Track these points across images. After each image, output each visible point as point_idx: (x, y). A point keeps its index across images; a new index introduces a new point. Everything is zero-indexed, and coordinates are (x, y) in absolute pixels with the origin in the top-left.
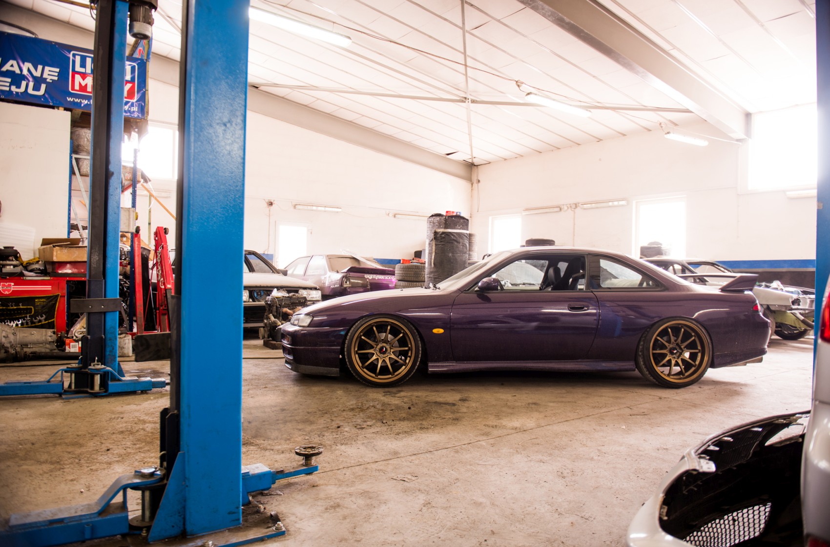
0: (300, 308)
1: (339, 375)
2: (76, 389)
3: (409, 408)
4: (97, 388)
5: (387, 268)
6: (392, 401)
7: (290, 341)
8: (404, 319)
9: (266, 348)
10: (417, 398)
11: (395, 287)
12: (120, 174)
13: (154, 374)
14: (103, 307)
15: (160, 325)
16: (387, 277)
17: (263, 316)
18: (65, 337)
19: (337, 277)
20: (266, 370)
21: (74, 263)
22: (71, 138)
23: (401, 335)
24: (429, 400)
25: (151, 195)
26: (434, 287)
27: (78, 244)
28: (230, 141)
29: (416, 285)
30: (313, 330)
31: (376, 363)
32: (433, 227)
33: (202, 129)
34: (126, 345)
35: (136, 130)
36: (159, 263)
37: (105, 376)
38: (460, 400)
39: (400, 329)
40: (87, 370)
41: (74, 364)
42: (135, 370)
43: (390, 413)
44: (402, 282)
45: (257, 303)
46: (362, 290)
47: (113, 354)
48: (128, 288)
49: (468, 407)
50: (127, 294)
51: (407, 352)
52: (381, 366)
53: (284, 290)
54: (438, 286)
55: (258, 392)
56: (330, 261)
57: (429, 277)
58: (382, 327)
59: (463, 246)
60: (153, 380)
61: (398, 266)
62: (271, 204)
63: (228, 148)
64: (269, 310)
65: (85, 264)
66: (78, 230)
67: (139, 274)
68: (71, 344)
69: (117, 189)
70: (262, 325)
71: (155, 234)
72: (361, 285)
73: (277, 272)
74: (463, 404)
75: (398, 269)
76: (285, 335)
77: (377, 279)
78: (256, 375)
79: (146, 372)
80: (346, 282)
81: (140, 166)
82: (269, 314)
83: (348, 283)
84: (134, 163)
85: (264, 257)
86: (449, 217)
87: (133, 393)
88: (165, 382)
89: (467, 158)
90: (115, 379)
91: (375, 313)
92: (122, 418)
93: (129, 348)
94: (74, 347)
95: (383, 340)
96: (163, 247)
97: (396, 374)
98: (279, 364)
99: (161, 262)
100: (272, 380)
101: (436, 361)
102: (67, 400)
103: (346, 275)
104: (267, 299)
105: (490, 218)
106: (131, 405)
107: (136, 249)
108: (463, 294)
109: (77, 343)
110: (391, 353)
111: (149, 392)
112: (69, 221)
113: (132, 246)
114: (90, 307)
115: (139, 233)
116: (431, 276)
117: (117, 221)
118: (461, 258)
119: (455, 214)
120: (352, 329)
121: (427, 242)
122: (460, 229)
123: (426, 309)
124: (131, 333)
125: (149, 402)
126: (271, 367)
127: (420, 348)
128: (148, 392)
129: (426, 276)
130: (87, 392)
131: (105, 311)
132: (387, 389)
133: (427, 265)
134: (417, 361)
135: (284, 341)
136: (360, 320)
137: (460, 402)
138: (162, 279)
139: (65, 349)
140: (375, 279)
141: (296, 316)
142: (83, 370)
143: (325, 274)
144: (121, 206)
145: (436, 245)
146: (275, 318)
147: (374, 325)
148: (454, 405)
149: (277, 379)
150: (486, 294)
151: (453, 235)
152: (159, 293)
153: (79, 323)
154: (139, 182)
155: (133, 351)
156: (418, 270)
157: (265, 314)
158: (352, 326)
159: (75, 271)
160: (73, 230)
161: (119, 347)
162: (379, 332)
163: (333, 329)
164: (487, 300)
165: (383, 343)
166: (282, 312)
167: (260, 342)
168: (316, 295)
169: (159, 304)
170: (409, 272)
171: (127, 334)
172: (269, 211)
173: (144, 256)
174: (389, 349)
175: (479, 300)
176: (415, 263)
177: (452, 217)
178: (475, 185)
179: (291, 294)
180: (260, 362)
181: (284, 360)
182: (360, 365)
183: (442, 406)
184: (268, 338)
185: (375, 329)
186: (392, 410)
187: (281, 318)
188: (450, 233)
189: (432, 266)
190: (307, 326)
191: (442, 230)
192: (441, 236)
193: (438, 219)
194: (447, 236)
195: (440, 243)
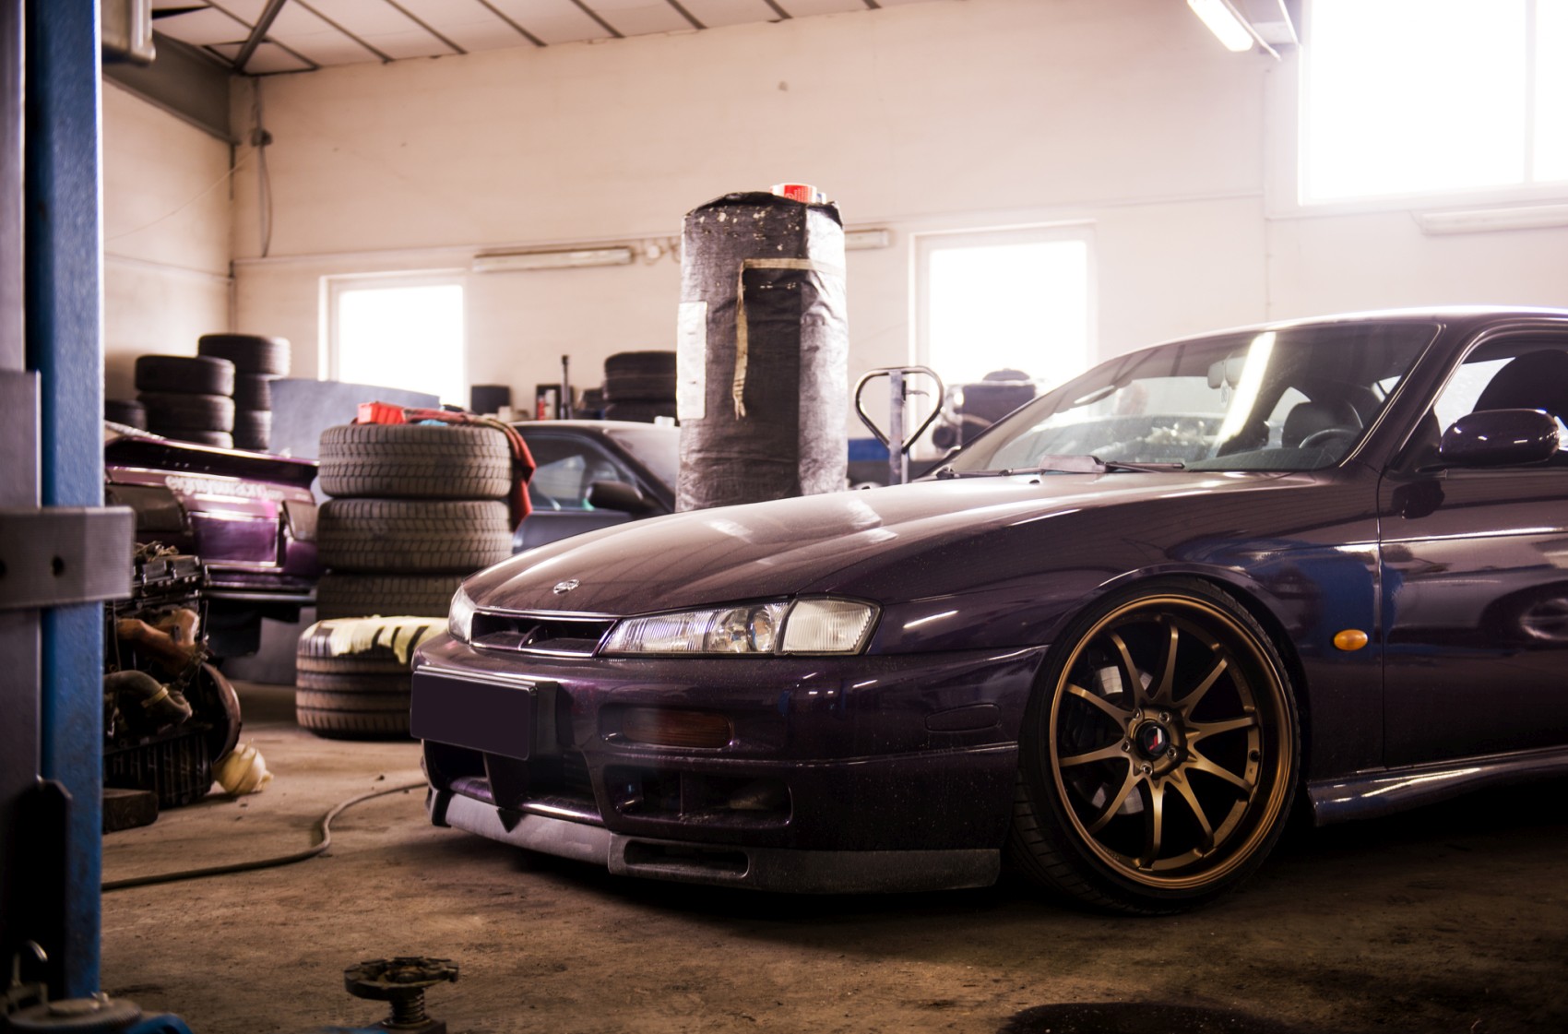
1: (995, 882)
16: (242, 488)
23: (1224, 664)
32: (729, 251)
57: (718, 461)
105: (323, 281)
116: (725, 455)
145: (753, 324)
176: (430, 419)
178: (248, 153)
185: (1121, 645)
188: (816, 275)
189: (740, 414)
190: (852, 650)
191: (783, 263)
192: (780, 285)
193: (756, 216)
194: (806, 289)
195: (776, 317)
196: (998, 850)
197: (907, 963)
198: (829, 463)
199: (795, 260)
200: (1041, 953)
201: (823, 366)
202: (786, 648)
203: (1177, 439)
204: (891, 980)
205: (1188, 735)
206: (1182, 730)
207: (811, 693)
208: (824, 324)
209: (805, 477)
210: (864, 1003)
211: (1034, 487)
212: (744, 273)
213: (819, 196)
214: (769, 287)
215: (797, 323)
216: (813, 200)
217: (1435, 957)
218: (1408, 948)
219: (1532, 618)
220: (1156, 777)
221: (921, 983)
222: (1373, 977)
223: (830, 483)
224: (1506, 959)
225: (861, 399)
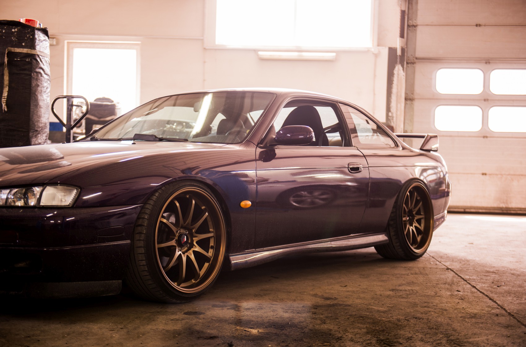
110: (195, 243)
188: (39, 57)
189: (5, 110)
190: (69, 205)
191: (25, 51)
192: (23, 59)
193: (13, 30)
194: (34, 61)
195: (22, 72)
196: (121, 281)
197: (86, 324)
198: (42, 132)
199: (30, 50)
200: (136, 318)
201: (41, 93)
202: (42, 204)
203: (175, 129)
204: (81, 330)
205: (194, 239)
206: (192, 236)
207: (51, 222)
208: (41, 76)
209: (32, 137)
210: (73, 339)
211: (134, 145)
212: (7, 53)
213: (40, 24)
214: (18, 59)
215: (31, 75)
216: (38, 26)
217: (272, 313)
218: (263, 311)
219: (293, 199)
220: (184, 253)
221: (93, 331)
222: (253, 321)
223: (42, 140)
224: (294, 313)
225: (54, 107)
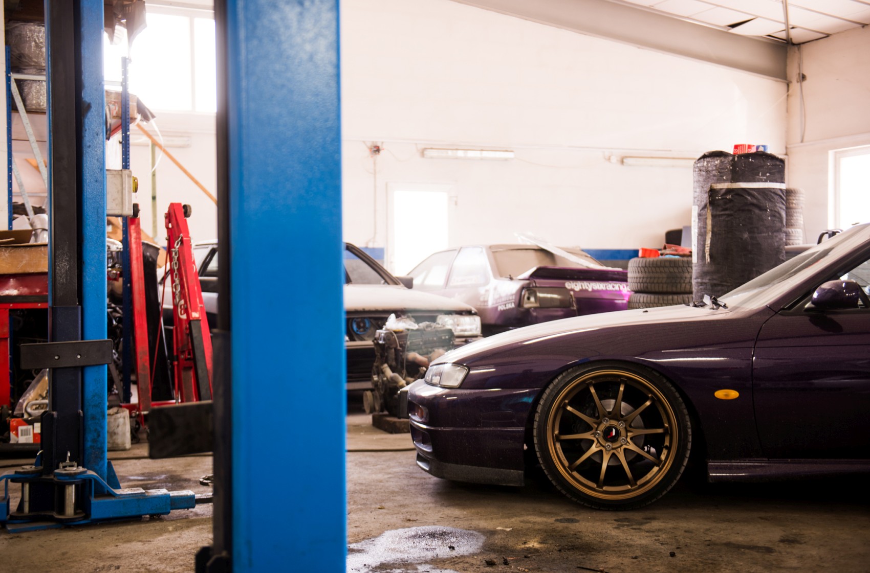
0: (441, 351)
1: (523, 485)
2: (30, 514)
3: (673, 555)
4: (70, 510)
5: (610, 269)
6: (635, 538)
7: (425, 415)
8: (653, 369)
9: (379, 431)
10: (687, 534)
11: (629, 306)
12: (103, 107)
13: (172, 483)
14: (79, 357)
15: (180, 388)
16: (610, 286)
17: (371, 368)
18: (9, 415)
19: (511, 288)
20: (380, 473)
21: (22, 278)
22: (7, 43)
23: (648, 403)
24: (714, 539)
25: (155, 144)
26: (713, 303)
27: (29, 242)
28: (310, 35)
29: (672, 300)
30: (470, 394)
31: (598, 461)
32: (707, 179)
33: (258, 14)
34: (120, 428)
35: (124, 21)
36: (176, 272)
37: (85, 488)
38: (782, 541)
39: (645, 391)
40: (52, 477)
41: (28, 466)
42: (138, 475)
43: (633, 563)
44: (642, 295)
45: (358, 343)
46: (560, 313)
47: (99, 446)
48: (120, 320)
49: (801, 557)
50: (118, 331)
51: (661, 437)
52: (608, 466)
53: (408, 317)
54: (722, 300)
55: (367, 517)
56: (495, 259)
57: (702, 284)
58: (607, 387)
59: (774, 216)
60: (173, 494)
61: (633, 263)
62: (377, 150)
63: (308, 47)
64: (382, 356)
65: (46, 276)
66: (27, 215)
67: (139, 294)
68: (20, 428)
69: (97, 135)
70: (368, 385)
71: (166, 218)
72: (558, 303)
73: (394, 281)
74: (789, 550)
75: (633, 268)
76: (415, 404)
77: (590, 290)
78: (361, 484)
79: (158, 478)
80: (529, 299)
81: (134, 90)
82: (382, 364)
83: (532, 299)
84: (122, 85)
85: (368, 253)
86: (740, 156)
87: (135, 519)
88: (193, 497)
89: (776, 29)
90: (103, 493)
91: (592, 359)
92: (118, 568)
93: (124, 434)
94: (25, 433)
95: (609, 413)
96: (182, 241)
97: (639, 482)
98: (404, 462)
99: (179, 269)
100: (393, 492)
101: (724, 457)
102: (16, 535)
103: (529, 284)
104: (377, 336)
105: (831, 153)
106: (134, 543)
107: (134, 246)
108: (778, 318)
109: (30, 427)
110: (629, 440)
111: (165, 516)
112: (10, 199)
113: (126, 241)
114: (56, 358)
115: (137, 216)
116: (704, 281)
117: (102, 195)
118: (770, 241)
119: (753, 150)
120: (548, 391)
121: (695, 211)
122: (766, 181)
123: (699, 349)
124: (127, 404)
125: (166, 536)
126: (389, 467)
127: (690, 431)
128: (163, 516)
129: (694, 282)
130: (51, 519)
131: (82, 364)
132: (622, 515)
133: (695, 259)
134: (684, 456)
135: (414, 417)
136: (561, 373)
137: (781, 544)
138: (182, 302)
139: (9, 438)
140: (586, 291)
141: (435, 367)
142: (44, 477)
143: (487, 282)
144: (107, 167)
145: (713, 216)
146: (393, 372)
147: (591, 384)
148: (769, 550)
149: (403, 491)
150: (829, 316)
151: (750, 194)
152: (176, 328)
153: (34, 387)
154: (134, 119)
155: (132, 440)
156: (676, 270)
157: (375, 364)
158: (546, 386)
159: (25, 291)
160: (15, 216)
161: (108, 432)
162: (601, 398)
163: (508, 392)
164: (835, 328)
165: (610, 419)
166: (408, 361)
167: (366, 419)
168: (471, 324)
169: (177, 350)
170: (656, 275)
171: (121, 407)
172: (375, 164)
173: (148, 259)
174: (623, 432)
175: (816, 329)
176: (669, 255)
177: (747, 156)
178: (795, 86)
179: (423, 325)
180: (368, 459)
181: (415, 454)
182: (566, 463)
183: (744, 553)
184: (382, 410)
185: (593, 390)
186: (636, 558)
187: (405, 372)
188: (745, 190)
189: (708, 261)
190: (457, 386)
191: (726, 185)
193: (716, 162)
196: (522, 472)
202: (441, 383)
205: (629, 434)
206: (627, 431)
212: (709, 191)
215: (733, 215)
220: (610, 450)
